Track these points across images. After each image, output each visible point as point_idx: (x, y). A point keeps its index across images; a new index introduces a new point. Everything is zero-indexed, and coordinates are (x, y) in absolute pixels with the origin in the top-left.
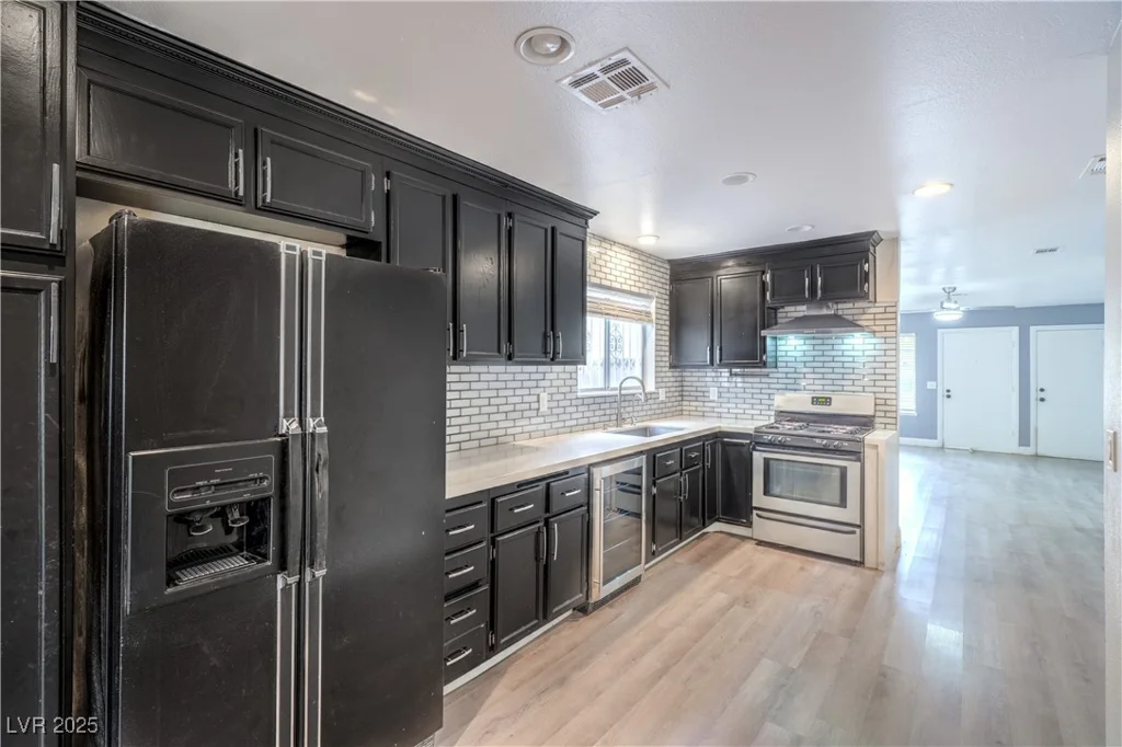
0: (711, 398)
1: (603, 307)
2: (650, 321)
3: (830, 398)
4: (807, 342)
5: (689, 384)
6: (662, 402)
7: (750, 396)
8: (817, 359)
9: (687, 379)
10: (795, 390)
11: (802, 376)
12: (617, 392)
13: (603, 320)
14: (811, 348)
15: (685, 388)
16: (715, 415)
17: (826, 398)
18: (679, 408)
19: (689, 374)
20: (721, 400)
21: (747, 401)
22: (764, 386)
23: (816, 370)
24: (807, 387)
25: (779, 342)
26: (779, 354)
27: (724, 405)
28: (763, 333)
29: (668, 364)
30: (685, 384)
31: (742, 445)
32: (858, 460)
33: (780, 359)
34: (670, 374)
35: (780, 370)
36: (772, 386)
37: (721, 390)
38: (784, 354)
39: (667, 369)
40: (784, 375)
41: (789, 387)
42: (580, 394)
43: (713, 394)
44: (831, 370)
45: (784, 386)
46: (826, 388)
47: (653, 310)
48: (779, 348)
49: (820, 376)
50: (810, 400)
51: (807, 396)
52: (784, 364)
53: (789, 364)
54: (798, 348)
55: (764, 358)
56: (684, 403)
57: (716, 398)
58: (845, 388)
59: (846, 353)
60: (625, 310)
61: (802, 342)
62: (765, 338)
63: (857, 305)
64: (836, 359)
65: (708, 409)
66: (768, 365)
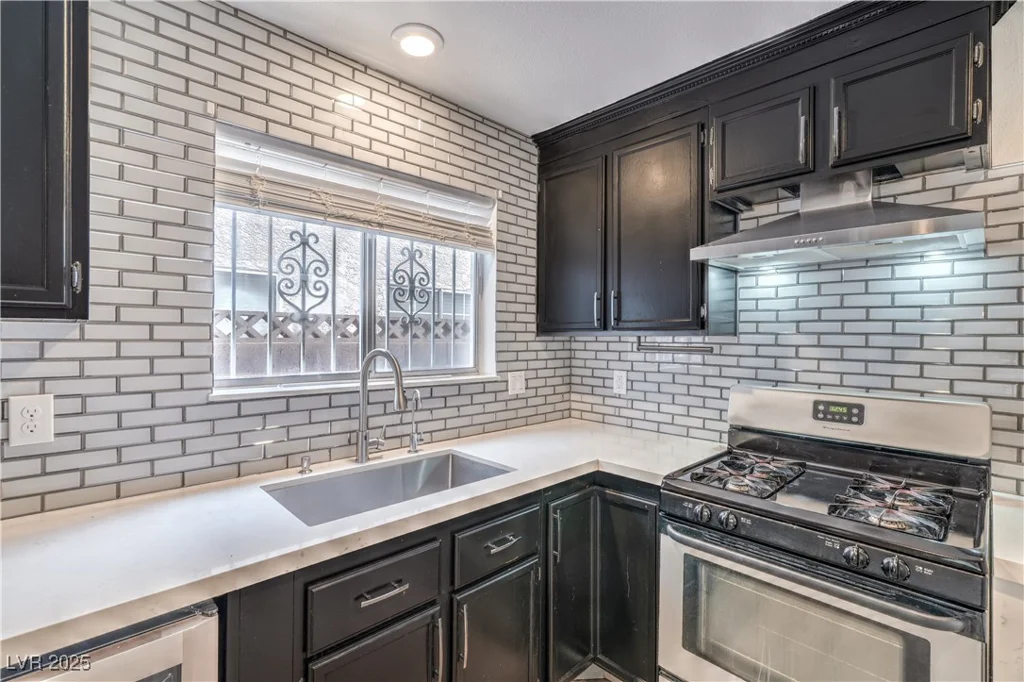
0: (616, 391)
1: (329, 200)
2: (489, 246)
3: (861, 408)
4: (804, 277)
5: (580, 363)
6: (517, 398)
7: (684, 390)
8: (825, 314)
9: (579, 354)
10: (777, 383)
11: (791, 352)
12: (356, 384)
13: (359, 235)
14: (813, 290)
15: (575, 371)
16: (623, 421)
17: (850, 406)
18: (565, 405)
19: (581, 346)
20: (632, 395)
21: (678, 399)
22: (711, 371)
23: (825, 340)
24: (803, 377)
25: (742, 282)
26: (741, 305)
27: (637, 405)
28: (696, 254)
29: (533, 327)
30: (575, 363)
31: (643, 510)
32: (974, 630)
33: (743, 317)
34: (539, 346)
35: (743, 339)
36: (726, 372)
37: (633, 376)
38: (751, 305)
39: (532, 336)
40: (751, 350)
41: (762, 374)
42: (218, 393)
43: (619, 383)
44: (861, 340)
45: (751, 373)
46: (847, 380)
47: (492, 224)
48: (742, 294)
49: (836, 353)
50: (810, 407)
51: (805, 399)
52: (752, 327)
53: (762, 328)
54: (782, 292)
55: (703, 312)
56: (574, 397)
57: (623, 392)
58: (899, 383)
59: (900, 300)
60: (414, 218)
61: (791, 278)
62: (702, 267)
63: (933, 180)
64: (874, 314)
65: (611, 411)
66: (711, 327)
